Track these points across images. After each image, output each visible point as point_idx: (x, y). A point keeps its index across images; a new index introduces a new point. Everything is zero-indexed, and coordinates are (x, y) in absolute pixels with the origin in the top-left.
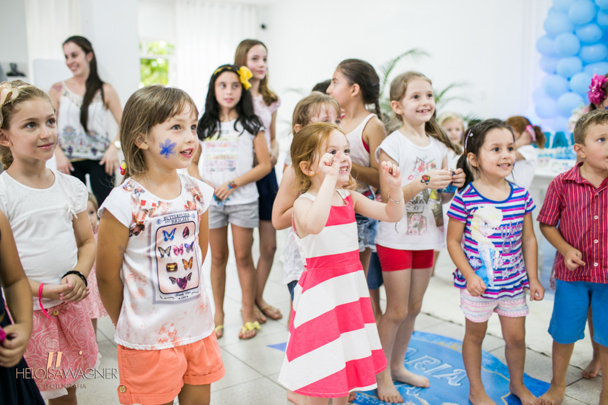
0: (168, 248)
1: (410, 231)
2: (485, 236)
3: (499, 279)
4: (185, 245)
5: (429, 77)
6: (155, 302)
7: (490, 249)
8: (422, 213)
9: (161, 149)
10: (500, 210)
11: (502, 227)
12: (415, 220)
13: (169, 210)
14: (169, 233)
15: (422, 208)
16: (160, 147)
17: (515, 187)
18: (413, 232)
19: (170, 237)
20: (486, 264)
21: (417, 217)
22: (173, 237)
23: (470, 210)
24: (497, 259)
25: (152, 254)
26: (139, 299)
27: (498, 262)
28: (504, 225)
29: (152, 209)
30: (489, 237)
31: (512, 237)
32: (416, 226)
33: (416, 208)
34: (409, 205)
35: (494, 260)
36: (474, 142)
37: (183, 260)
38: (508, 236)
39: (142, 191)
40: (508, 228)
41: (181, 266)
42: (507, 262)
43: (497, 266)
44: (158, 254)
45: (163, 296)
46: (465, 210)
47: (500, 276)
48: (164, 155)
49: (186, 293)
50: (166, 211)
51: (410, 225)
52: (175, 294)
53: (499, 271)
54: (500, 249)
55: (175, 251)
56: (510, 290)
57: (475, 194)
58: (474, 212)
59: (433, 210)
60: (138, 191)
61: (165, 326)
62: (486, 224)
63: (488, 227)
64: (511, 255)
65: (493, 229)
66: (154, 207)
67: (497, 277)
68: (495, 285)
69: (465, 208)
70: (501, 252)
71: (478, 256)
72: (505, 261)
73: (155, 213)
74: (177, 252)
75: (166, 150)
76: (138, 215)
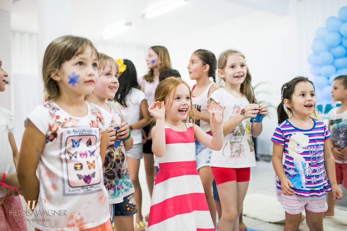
0: (75, 153)
1: (233, 155)
2: (298, 153)
3: (309, 183)
4: (89, 151)
5: (243, 53)
6: (65, 195)
7: (302, 162)
8: (240, 142)
9: (69, 80)
10: (307, 136)
11: (309, 147)
12: (236, 147)
13: (78, 125)
14: (76, 142)
15: (240, 138)
16: (68, 78)
17: (317, 122)
18: (235, 156)
19: (77, 145)
20: (300, 173)
21: (237, 145)
22: (79, 145)
23: (287, 136)
24: (307, 169)
25: (63, 157)
26: (52, 192)
27: (308, 171)
28: (311, 146)
29: (64, 122)
30: (301, 154)
31: (317, 154)
32: (237, 152)
33: (236, 139)
34: (231, 137)
35: (305, 169)
36: (288, 92)
37: (87, 162)
38: (315, 153)
39: (58, 109)
40: (314, 148)
41: (85, 166)
42: (315, 171)
43: (308, 174)
44: (68, 157)
45: (71, 189)
46: (283, 136)
47: (310, 181)
48: (71, 84)
49: (90, 187)
50: (75, 125)
51: (232, 151)
52: (81, 188)
53: (309, 177)
54: (310, 162)
55: (81, 155)
56: (318, 192)
57: (290, 126)
58: (290, 137)
59: (248, 141)
60: (55, 109)
61: (73, 214)
62: (298, 145)
63: (299, 147)
64: (317, 166)
65: (303, 148)
66: (66, 121)
67: (308, 182)
68: (307, 187)
69: (283, 135)
70: (310, 164)
71: (294, 167)
72: (313, 170)
73: (66, 125)
74: (82, 156)
75: (73, 81)
76: (53, 126)
